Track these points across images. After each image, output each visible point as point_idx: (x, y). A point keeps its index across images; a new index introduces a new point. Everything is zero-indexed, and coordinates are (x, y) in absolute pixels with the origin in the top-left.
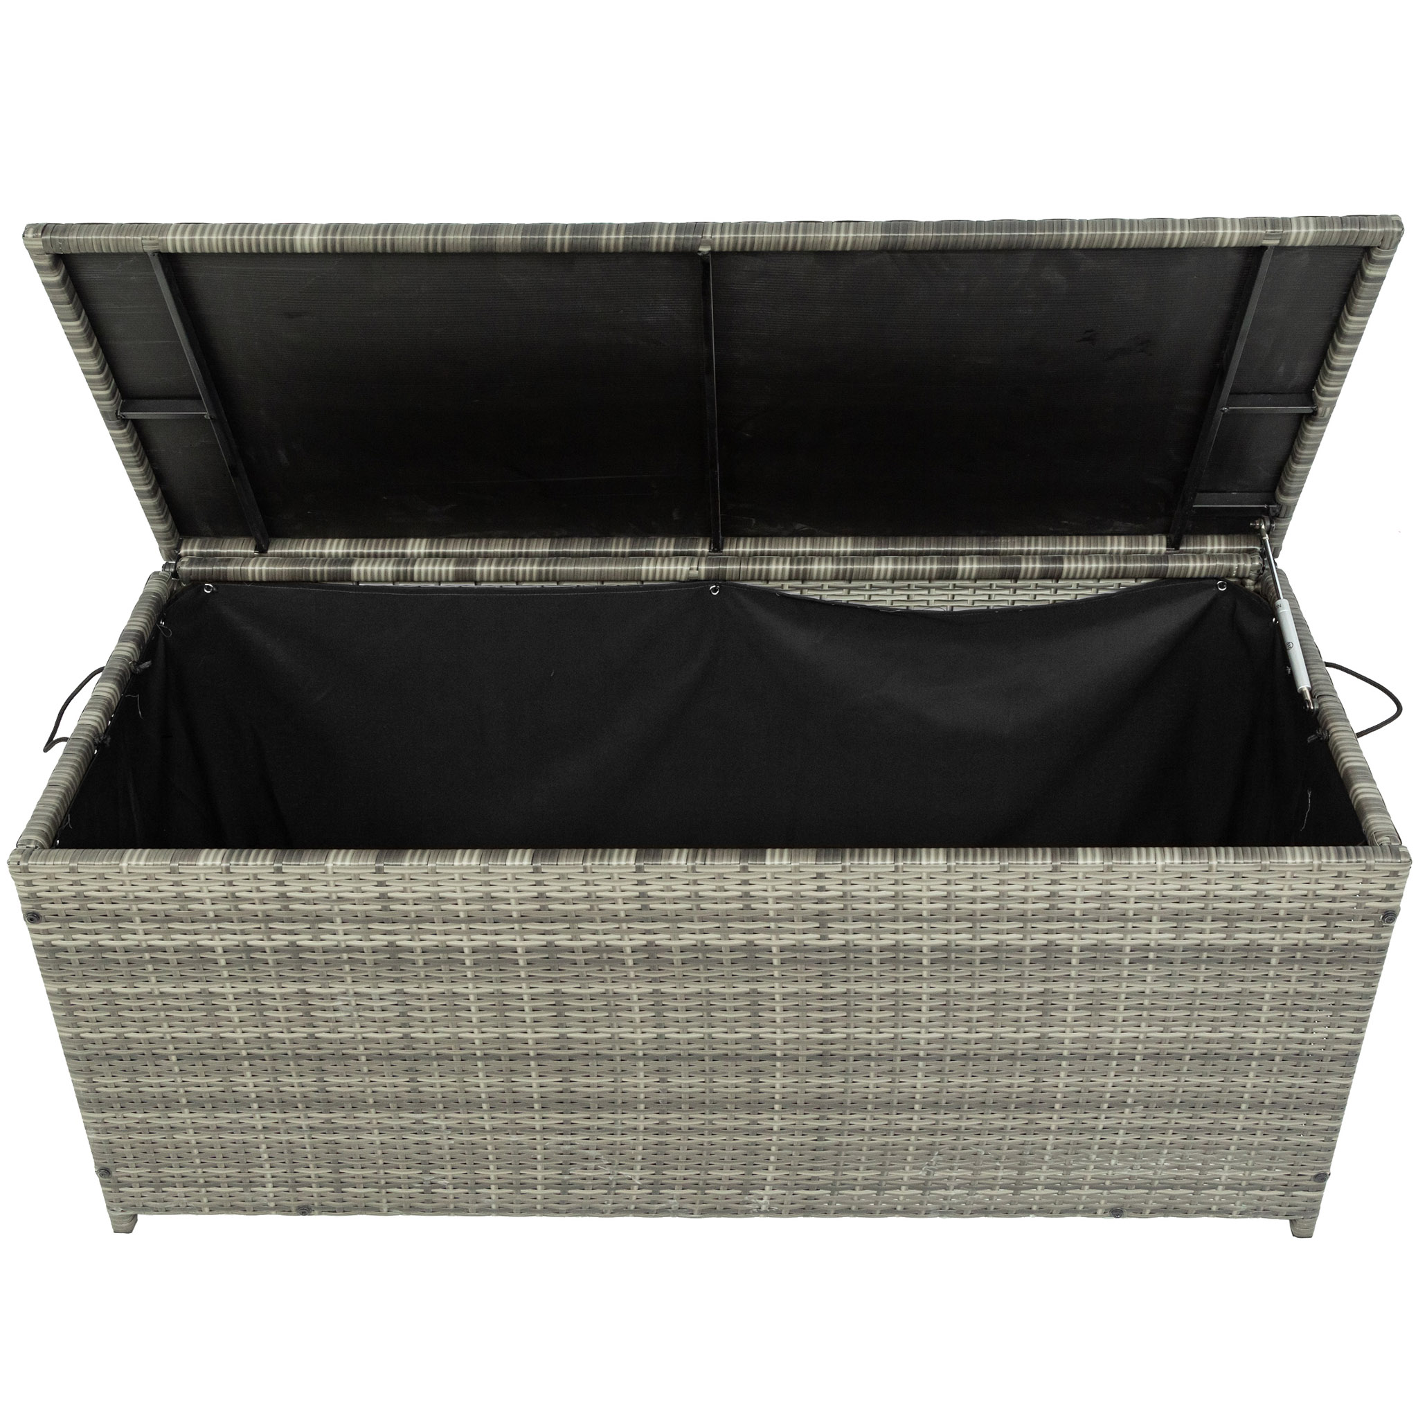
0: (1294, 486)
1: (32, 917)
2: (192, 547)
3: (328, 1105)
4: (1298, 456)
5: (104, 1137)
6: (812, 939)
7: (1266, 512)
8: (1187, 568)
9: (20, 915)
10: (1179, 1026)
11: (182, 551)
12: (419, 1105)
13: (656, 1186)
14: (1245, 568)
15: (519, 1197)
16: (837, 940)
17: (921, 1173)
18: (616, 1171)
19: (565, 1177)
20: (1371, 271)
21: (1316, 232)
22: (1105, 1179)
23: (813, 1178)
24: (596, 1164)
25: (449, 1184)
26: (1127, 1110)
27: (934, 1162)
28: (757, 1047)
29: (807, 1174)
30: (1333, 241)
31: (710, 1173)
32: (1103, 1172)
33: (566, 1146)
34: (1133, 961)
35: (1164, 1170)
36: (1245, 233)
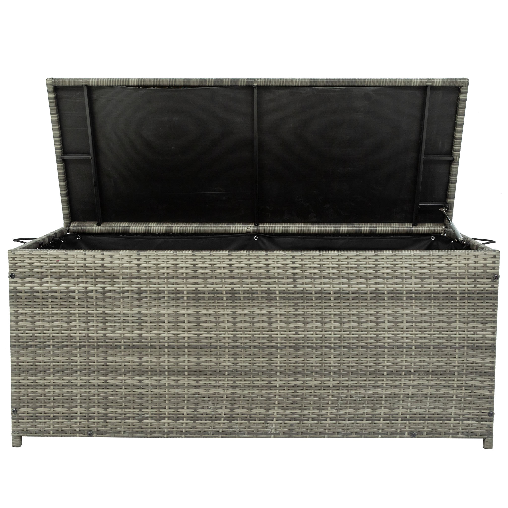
0: (452, 194)
1: (12, 276)
2: (75, 224)
3: (106, 373)
4: (451, 180)
5: (18, 390)
6: (291, 287)
7: (444, 206)
8: (420, 230)
9: (8, 275)
11: (71, 225)
12: (142, 372)
13: (231, 418)
14: (440, 230)
15: (176, 424)
16: (299, 288)
17: (335, 411)
18: (215, 410)
19: (196, 413)
20: (462, 97)
21: (442, 81)
22: (407, 415)
23: (293, 414)
24: (208, 405)
25: (149, 417)
26: (412, 376)
27: (340, 405)
28: (271, 342)
29: (289, 412)
30: (448, 84)
31: (252, 411)
32: (405, 410)
33: (197, 396)
34: (407, 298)
35: (429, 409)
36: (420, 82)
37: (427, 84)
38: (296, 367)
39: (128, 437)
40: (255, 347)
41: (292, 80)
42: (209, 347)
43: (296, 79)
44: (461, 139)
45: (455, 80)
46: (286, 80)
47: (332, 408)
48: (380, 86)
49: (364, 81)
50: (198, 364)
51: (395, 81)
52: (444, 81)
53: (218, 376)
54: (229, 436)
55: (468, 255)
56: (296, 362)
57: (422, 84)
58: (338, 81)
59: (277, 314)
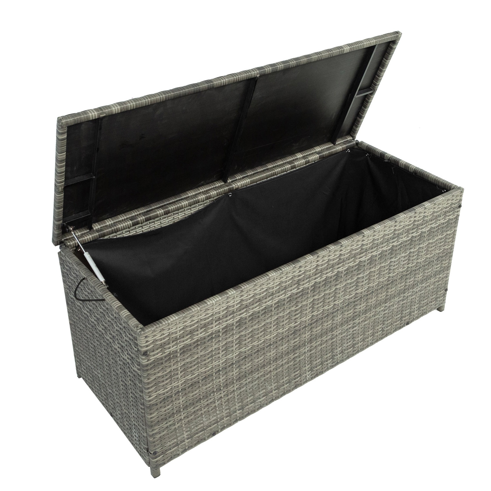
10: (196, 371)
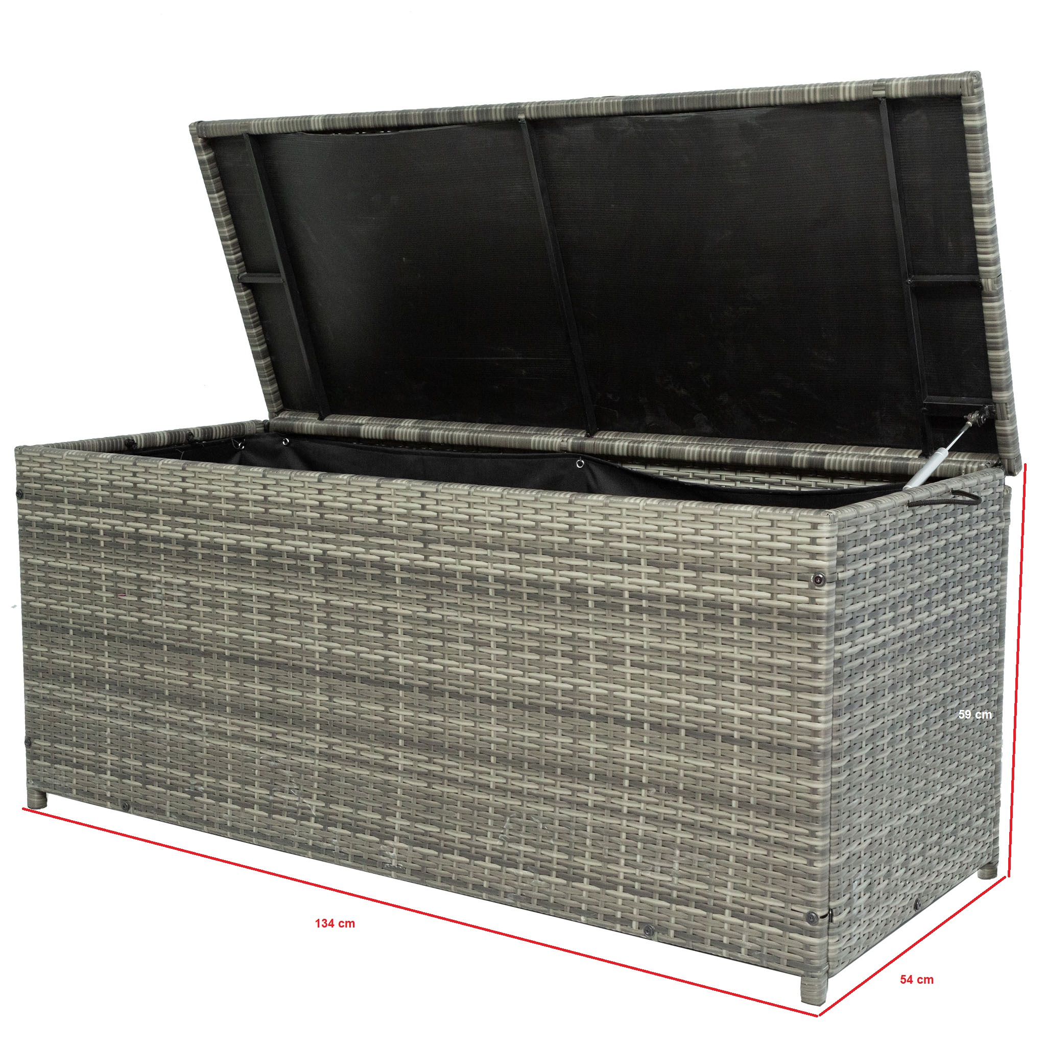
1: (20, 495)
4: (988, 340)
13: (326, 821)
17: (499, 843)
18: (301, 798)
19: (271, 798)
20: (969, 121)
21: (909, 84)
22: (634, 881)
23: (426, 833)
24: (290, 786)
25: (205, 791)
26: (643, 792)
27: (507, 831)
28: (386, 672)
29: (421, 827)
30: (924, 91)
31: (359, 812)
32: (632, 871)
33: (273, 763)
34: (633, 609)
35: (679, 878)
36: (858, 89)
37: (875, 93)
38: (431, 734)
39: (176, 824)
40: (364, 680)
41: (588, 103)
42: (290, 667)
43: (602, 100)
44: (993, 231)
45: (939, 80)
46: (577, 104)
47: (495, 837)
48: (769, 106)
49: (731, 94)
50: (274, 700)
51: (799, 90)
52: (914, 83)
53: (305, 729)
54: (323, 856)
55: (756, 517)
56: (430, 723)
57: (862, 95)
58: (680, 98)
59: (396, 615)
